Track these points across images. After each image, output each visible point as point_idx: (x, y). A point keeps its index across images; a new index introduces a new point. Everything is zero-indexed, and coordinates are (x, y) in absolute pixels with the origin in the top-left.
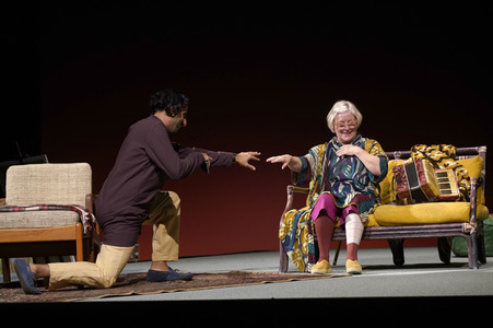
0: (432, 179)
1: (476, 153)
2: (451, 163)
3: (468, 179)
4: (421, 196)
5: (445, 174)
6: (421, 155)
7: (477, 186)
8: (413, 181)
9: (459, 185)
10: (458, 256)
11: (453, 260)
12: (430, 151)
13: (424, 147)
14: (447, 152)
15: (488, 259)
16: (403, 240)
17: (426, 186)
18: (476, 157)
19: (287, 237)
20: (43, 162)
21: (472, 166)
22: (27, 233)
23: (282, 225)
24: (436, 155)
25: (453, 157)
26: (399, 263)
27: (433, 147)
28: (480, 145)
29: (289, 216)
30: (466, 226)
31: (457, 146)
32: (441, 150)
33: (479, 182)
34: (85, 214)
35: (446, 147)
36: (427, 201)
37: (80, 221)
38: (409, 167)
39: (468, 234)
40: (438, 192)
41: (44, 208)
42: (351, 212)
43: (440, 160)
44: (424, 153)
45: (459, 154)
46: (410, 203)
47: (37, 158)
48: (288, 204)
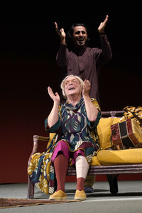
0: (137, 131)
4: (129, 143)
6: (131, 115)
8: (124, 133)
12: (138, 112)
13: (133, 109)
16: (118, 174)
17: (132, 135)
19: (34, 173)
23: (30, 164)
26: (114, 192)
29: (35, 157)
36: (133, 147)
38: (122, 124)
42: (79, 154)
44: (133, 113)
46: (121, 148)
48: (34, 150)
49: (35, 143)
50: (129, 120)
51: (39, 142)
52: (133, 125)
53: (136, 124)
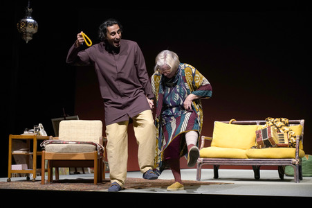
1: (299, 123)
2: (286, 129)
3: (295, 137)
4: (268, 144)
5: (283, 135)
6: (271, 124)
7: (300, 140)
8: (265, 136)
9: (289, 140)
10: (287, 175)
11: (285, 177)
12: (276, 122)
13: (273, 119)
14: (284, 122)
15: (303, 178)
16: (260, 166)
17: (271, 138)
18: (299, 125)
20: (76, 119)
21: (296, 129)
22: (70, 155)
24: (279, 124)
25: (287, 125)
26: (257, 178)
27: (277, 119)
28: (301, 119)
30: (294, 160)
31: (289, 119)
32: (281, 121)
33: (300, 138)
34: (98, 146)
35: (283, 120)
36: (272, 147)
37: (96, 150)
38: (264, 131)
39: (294, 164)
40: (277, 142)
41: (78, 143)
43: (281, 127)
44: (272, 122)
45: (290, 123)
46: (262, 147)
47: (73, 117)
48: (202, 146)
49: (203, 142)
50: (269, 127)
51: (205, 141)
52: (272, 131)
53: (274, 130)
